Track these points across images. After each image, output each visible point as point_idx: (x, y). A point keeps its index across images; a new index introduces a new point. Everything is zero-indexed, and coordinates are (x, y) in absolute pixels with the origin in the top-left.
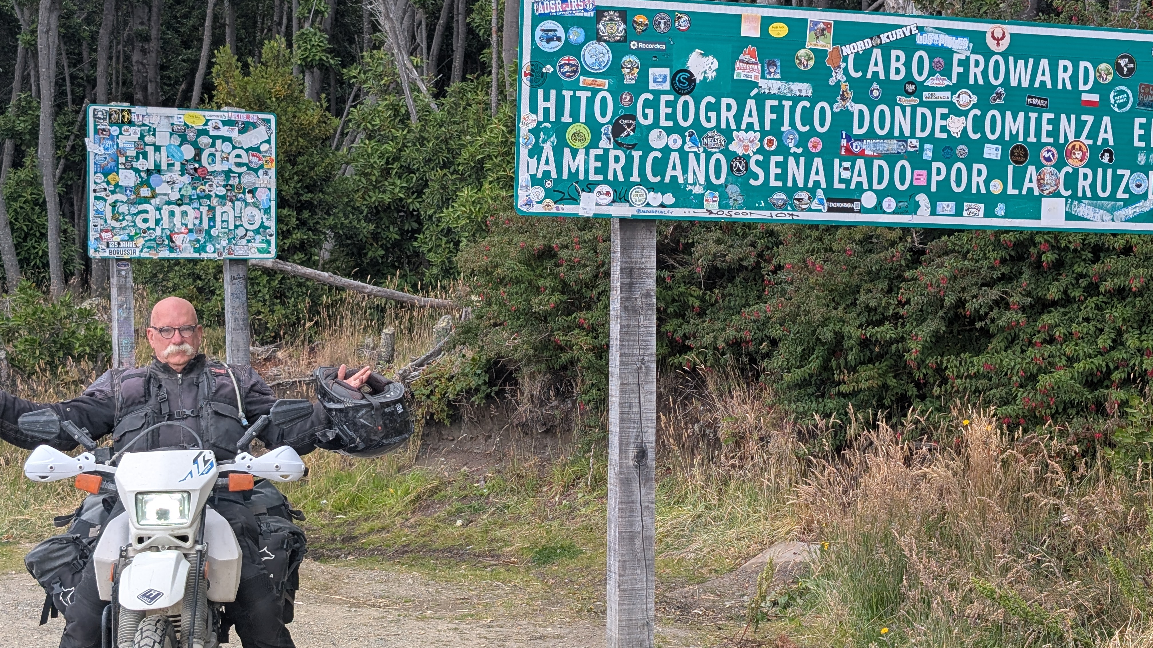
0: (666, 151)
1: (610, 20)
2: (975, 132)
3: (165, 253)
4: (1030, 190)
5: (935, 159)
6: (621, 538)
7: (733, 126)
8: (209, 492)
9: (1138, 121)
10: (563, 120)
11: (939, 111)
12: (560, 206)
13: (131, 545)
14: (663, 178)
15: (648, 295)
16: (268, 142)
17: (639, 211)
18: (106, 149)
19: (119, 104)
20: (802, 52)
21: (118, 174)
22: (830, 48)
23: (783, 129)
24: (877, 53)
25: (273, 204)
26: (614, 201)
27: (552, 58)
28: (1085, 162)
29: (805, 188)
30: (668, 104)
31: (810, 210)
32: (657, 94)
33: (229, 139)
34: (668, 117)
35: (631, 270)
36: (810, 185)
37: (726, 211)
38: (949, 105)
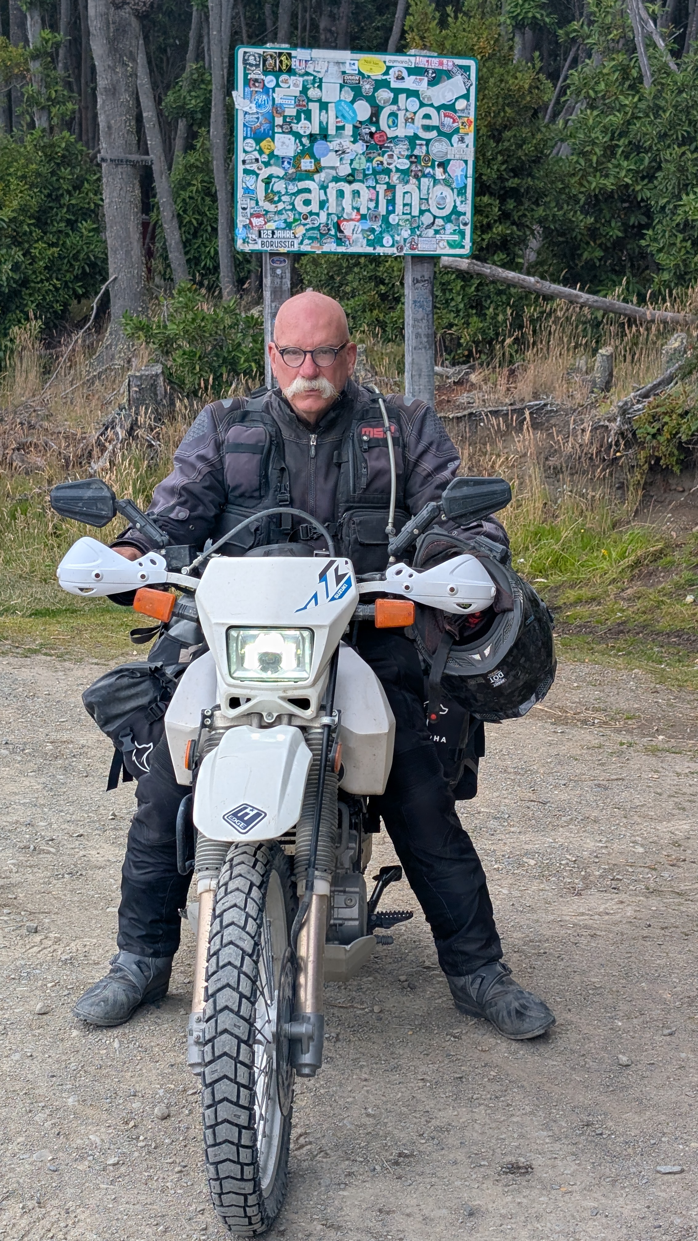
3: (330, 247)
8: (344, 627)
13: (218, 707)
16: (466, 97)
18: (259, 106)
19: (277, 45)
21: (273, 140)
25: (470, 181)
33: (415, 94)
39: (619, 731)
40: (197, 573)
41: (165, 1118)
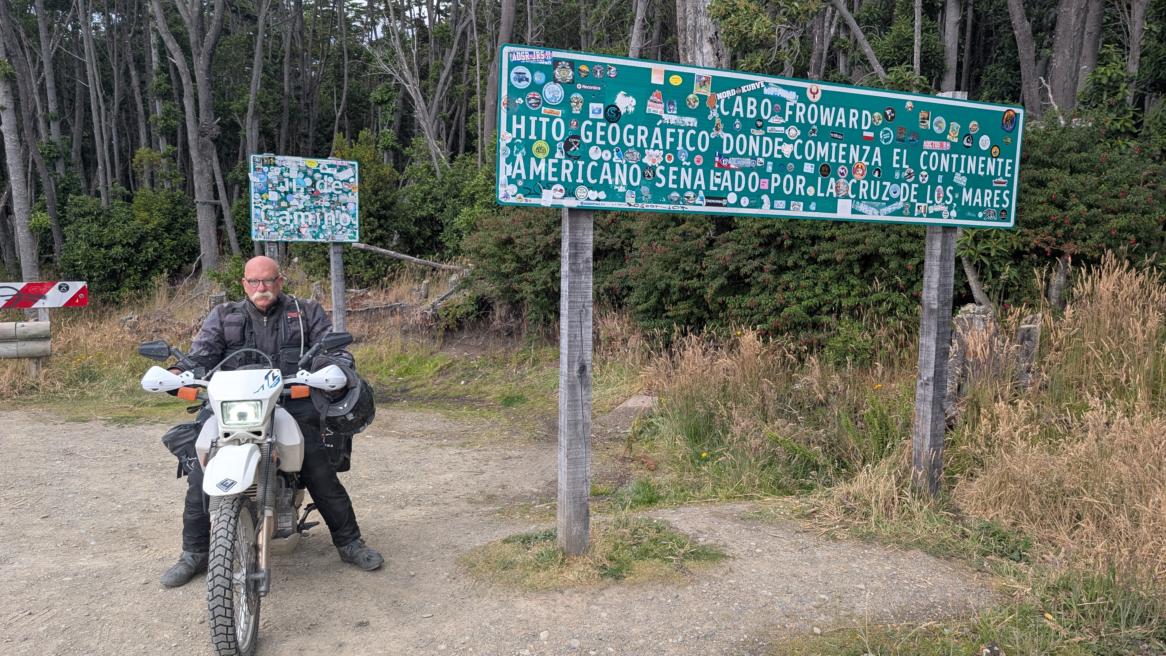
0: (601, 161)
1: (563, 67)
2: (799, 155)
3: (296, 239)
4: (831, 193)
5: (774, 171)
6: (569, 425)
7: (645, 146)
8: (277, 398)
9: (896, 150)
10: (530, 137)
11: (777, 140)
12: (528, 199)
13: (219, 438)
14: (599, 180)
15: (587, 261)
16: (354, 177)
17: (582, 203)
18: (261, 179)
19: (269, 154)
20: (691, 96)
21: (268, 194)
22: (709, 94)
23: (678, 149)
24: (739, 99)
25: (357, 212)
26: (565, 196)
27: (522, 93)
28: (864, 176)
29: (692, 189)
30: (602, 129)
31: (695, 204)
32: (595, 121)
33: (332, 175)
34: (602, 138)
35: (576, 244)
36: (695, 187)
37: (640, 204)
38: (783, 136)
39: (427, 439)
40: (208, 379)
41: (202, 623)
